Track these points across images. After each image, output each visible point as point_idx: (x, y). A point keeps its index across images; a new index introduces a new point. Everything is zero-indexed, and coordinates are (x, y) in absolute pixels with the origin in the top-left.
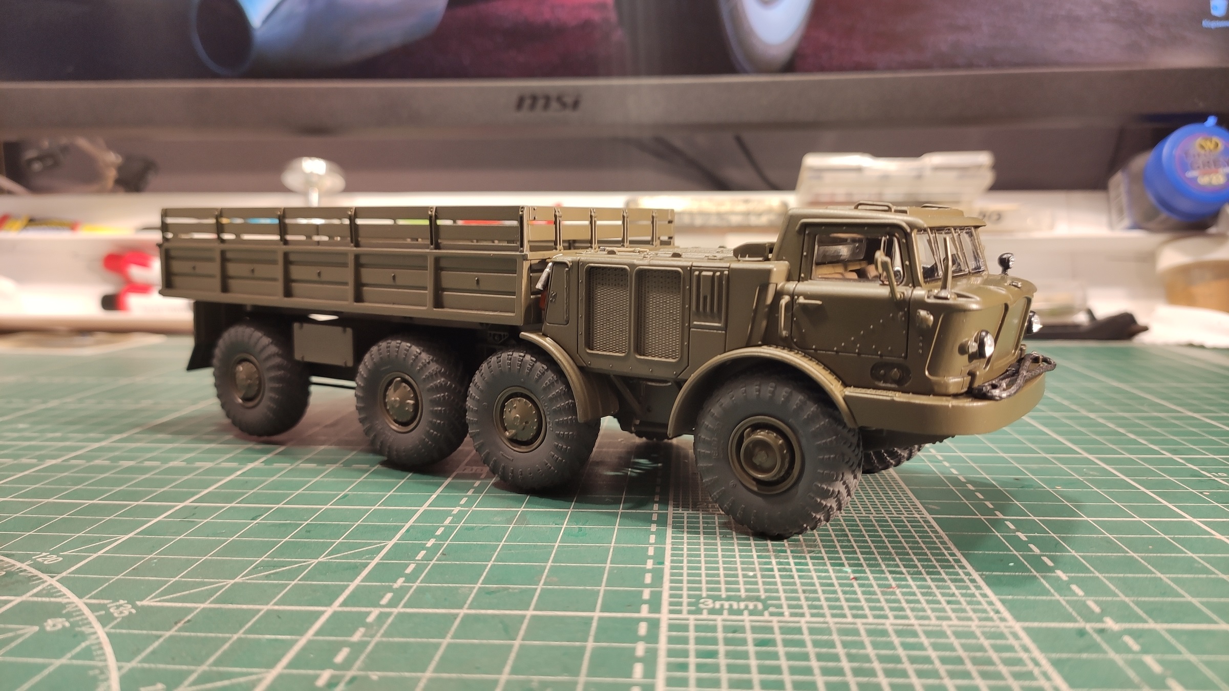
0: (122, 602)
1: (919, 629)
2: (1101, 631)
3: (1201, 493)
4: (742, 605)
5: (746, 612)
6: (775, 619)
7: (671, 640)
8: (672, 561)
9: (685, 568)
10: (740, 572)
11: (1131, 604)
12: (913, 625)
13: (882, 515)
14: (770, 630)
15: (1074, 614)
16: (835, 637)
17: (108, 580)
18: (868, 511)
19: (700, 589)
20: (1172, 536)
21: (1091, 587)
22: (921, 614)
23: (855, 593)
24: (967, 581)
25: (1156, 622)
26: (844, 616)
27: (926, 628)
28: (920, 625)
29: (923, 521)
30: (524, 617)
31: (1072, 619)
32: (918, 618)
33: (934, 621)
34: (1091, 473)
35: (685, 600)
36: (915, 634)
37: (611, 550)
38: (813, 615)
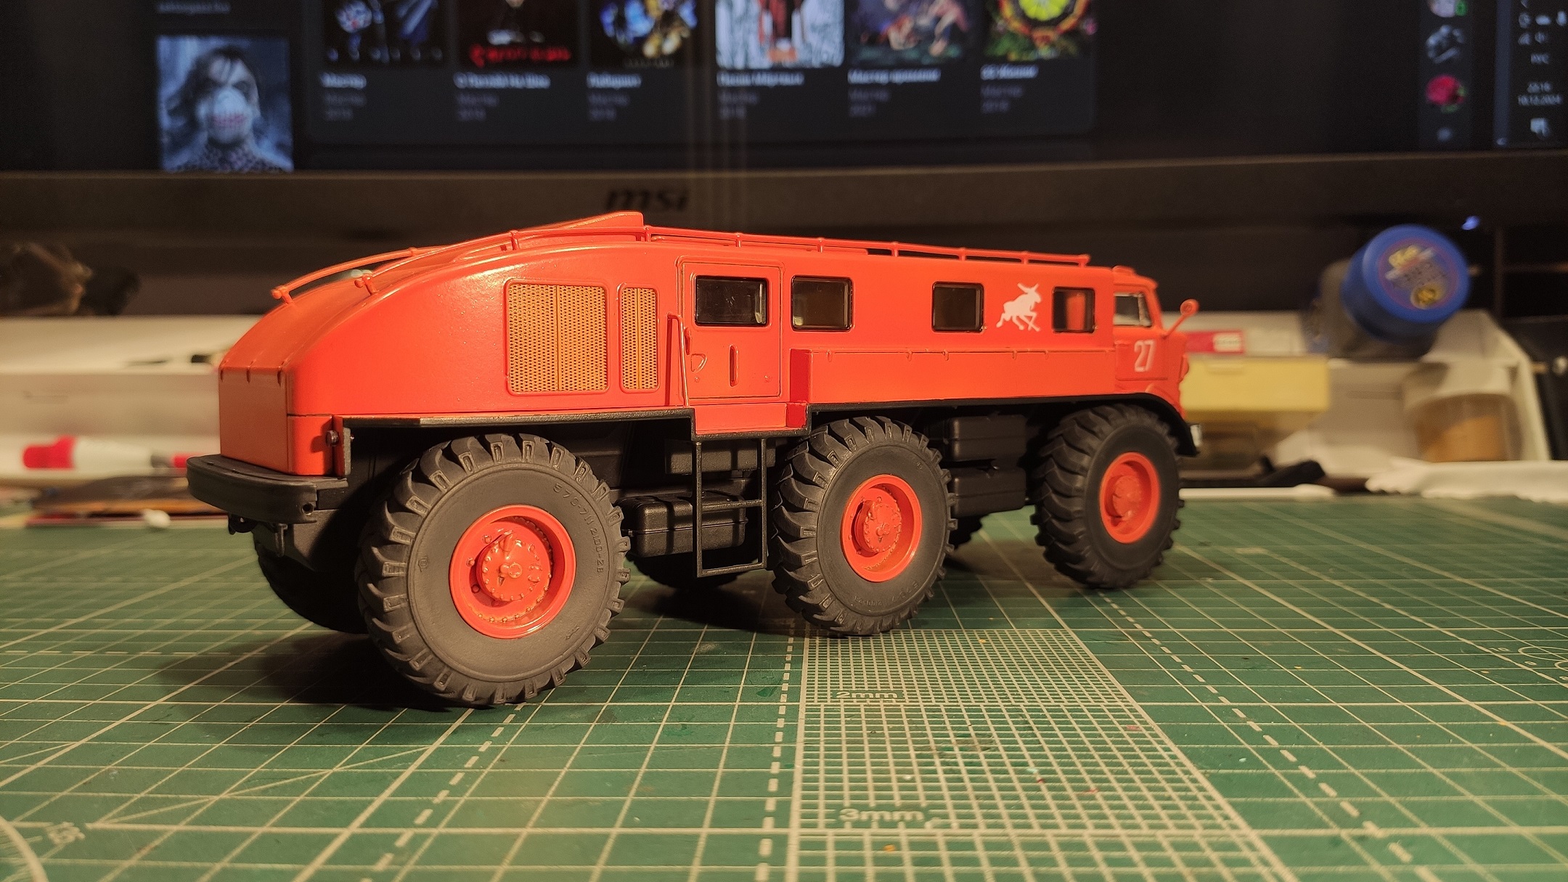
0: (66, 824)
1: (1127, 842)
2: (1362, 839)
3: (1479, 672)
4: (897, 815)
5: (901, 825)
6: (940, 832)
7: (803, 861)
8: (805, 764)
9: (822, 772)
10: (893, 776)
11: (1398, 806)
12: (1118, 836)
13: (1076, 704)
14: (933, 846)
15: (1325, 818)
16: (1019, 853)
17: (49, 797)
18: (1057, 699)
19: (841, 797)
20: (1445, 723)
21: (1346, 786)
22: (1129, 822)
23: (1043, 798)
24: (1187, 781)
25: (1430, 826)
26: (1029, 826)
27: (1135, 839)
28: (1129, 836)
29: (1129, 710)
30: (607, 836)
31: (1322, 825)
32: (1125, 827)
33: (1145, 831)
34: (1339, 650)
35: (822, 811)
36: (1121, 847)
37: (725, 751)
38: (989, 826)
